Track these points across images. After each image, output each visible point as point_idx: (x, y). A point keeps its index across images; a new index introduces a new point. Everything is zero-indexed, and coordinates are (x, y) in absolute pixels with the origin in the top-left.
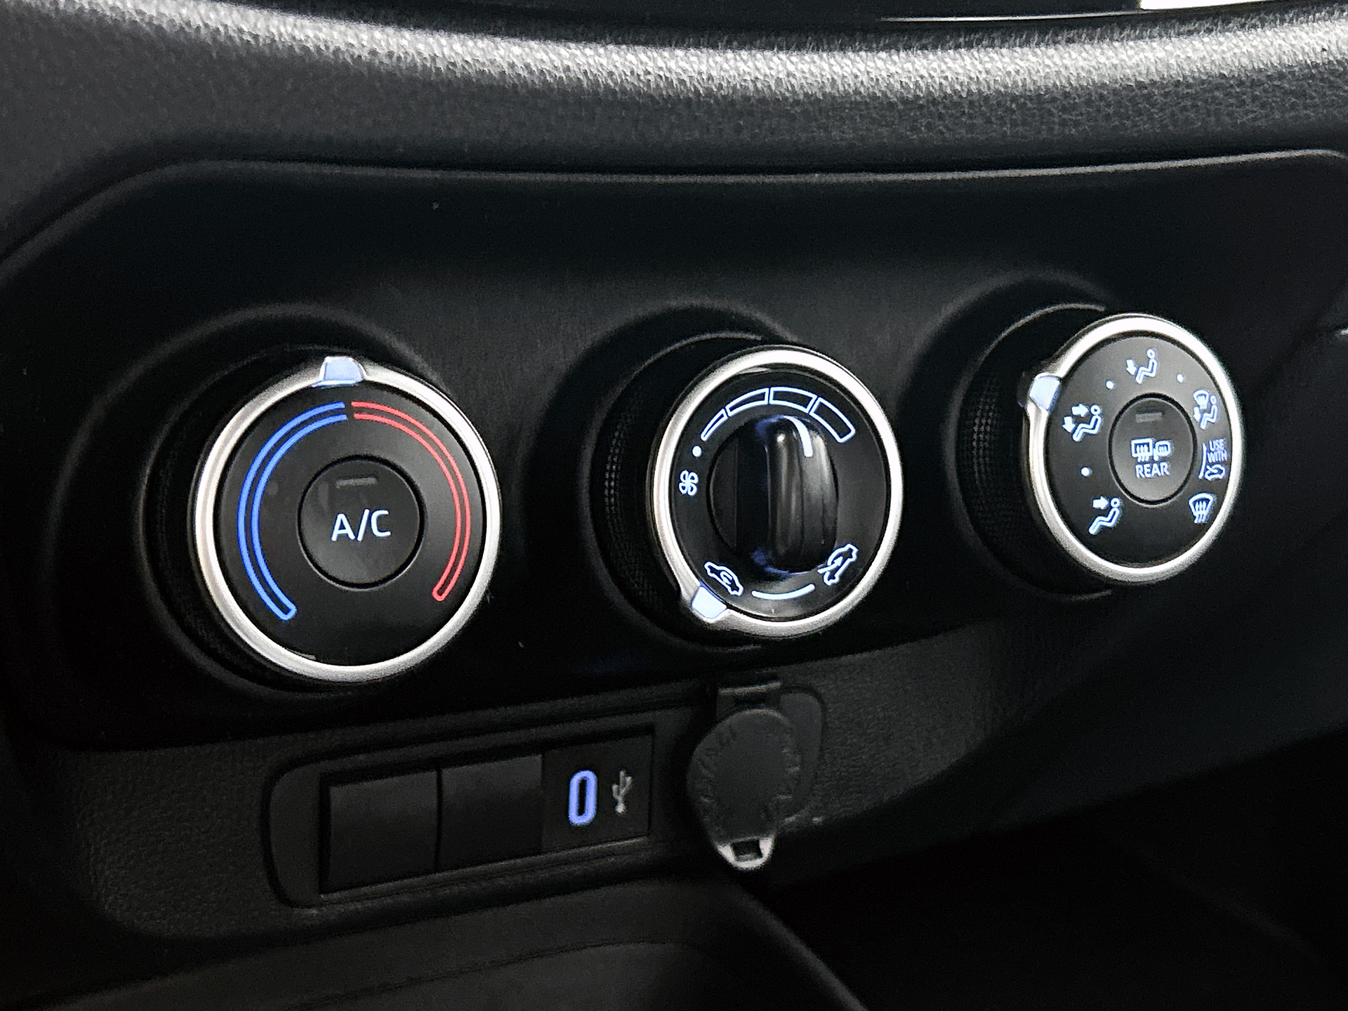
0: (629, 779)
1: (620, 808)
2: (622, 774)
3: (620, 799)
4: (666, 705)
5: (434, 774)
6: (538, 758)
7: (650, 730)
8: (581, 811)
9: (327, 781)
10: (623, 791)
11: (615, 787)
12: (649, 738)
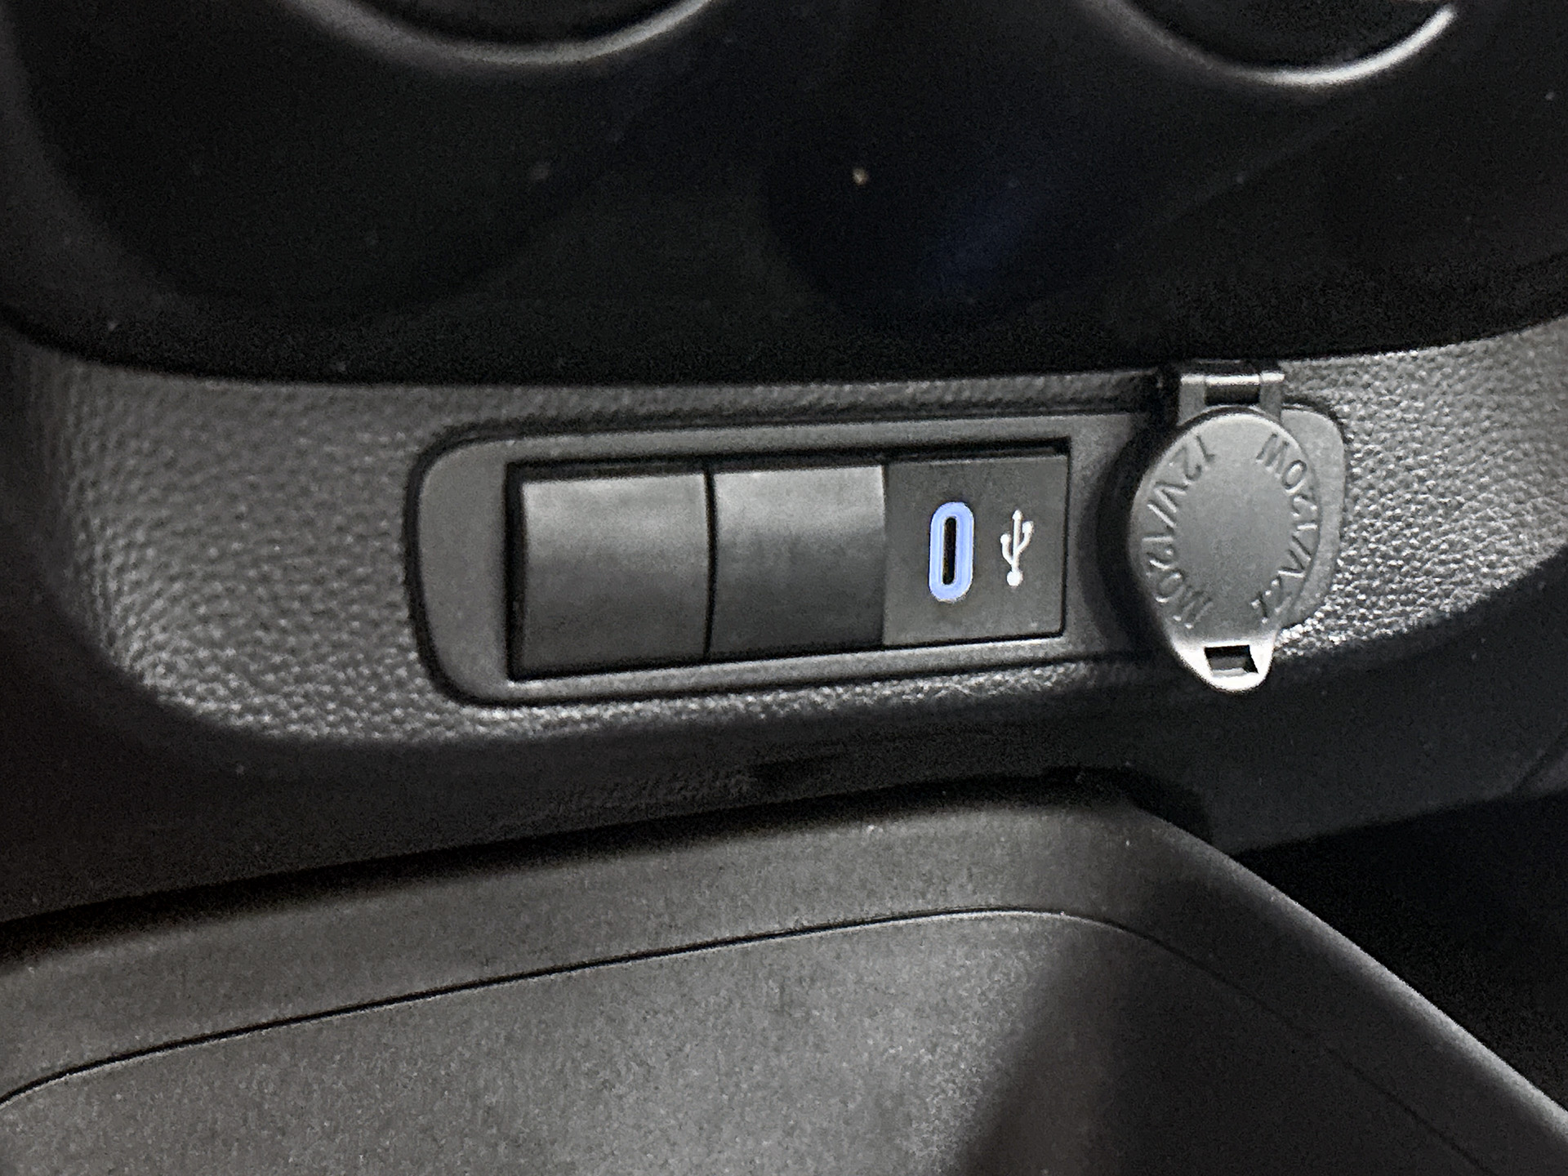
0: (1028, 528)
1: (1015, 578)
2: (1017, 516)
3: (1014, 562)
4: (1088, 405)
5: (700, 479)
6: (879, 470)
7: (1062, 445)
8: (949, 578)
9: (519, 472)
10: (1018, 550)
11: (1005, 539)
12: (1062, 458)
